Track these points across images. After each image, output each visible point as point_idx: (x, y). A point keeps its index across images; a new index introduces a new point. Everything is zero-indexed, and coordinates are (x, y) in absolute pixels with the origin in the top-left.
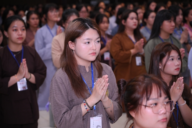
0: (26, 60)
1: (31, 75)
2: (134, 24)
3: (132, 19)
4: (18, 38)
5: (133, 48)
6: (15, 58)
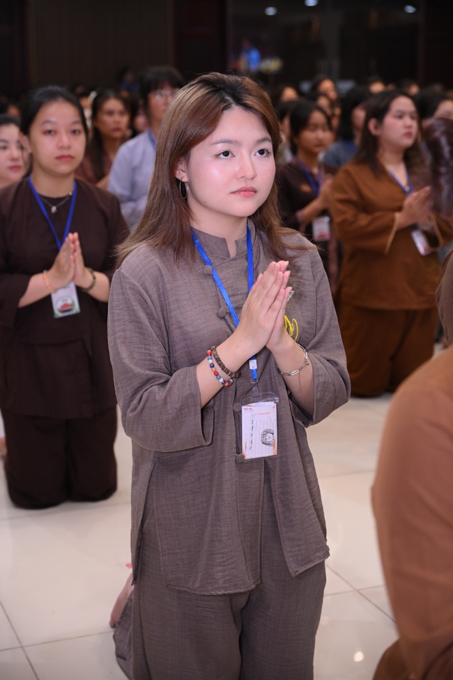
0: (80, 238)
1: (93, 276)
2: (404, 131)
3: (400, 116)
4: (60, 158)
5: (400, 209)
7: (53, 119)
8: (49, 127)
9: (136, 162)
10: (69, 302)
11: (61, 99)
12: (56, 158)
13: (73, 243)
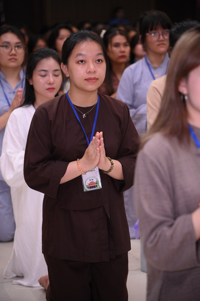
7: (83, 53)
8: (81, 58)
9: (136, 80)
10: (95, 181)
11: (89, 39)
12: (86, 80)
13: (99, 139)
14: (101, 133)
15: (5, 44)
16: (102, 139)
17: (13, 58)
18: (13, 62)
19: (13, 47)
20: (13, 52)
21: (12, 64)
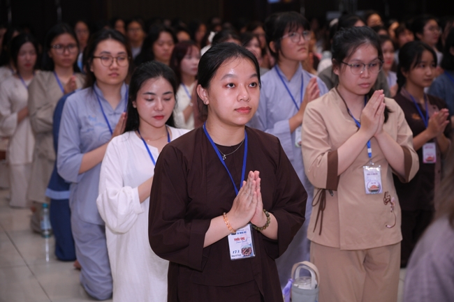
1: (268, 216)
4: (238, 110)
6: (223, 163)
11: (240, 55)
12: (235, 110)
13: (255, 180)
14: (257, 172)
15: (105, 56)
16: (259, 179)
17: (115, 73)
18: (114, 78)
19: (115, 59)
20: (115, 65)
21: (113, 81)
